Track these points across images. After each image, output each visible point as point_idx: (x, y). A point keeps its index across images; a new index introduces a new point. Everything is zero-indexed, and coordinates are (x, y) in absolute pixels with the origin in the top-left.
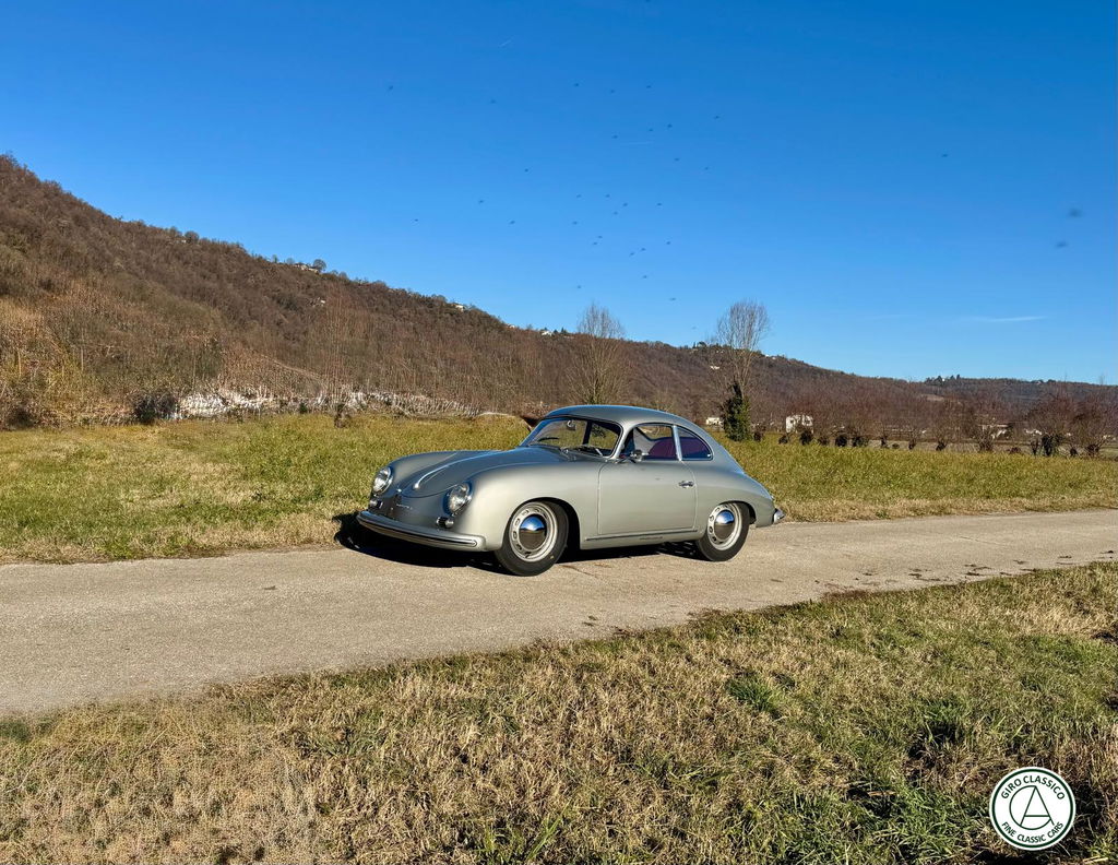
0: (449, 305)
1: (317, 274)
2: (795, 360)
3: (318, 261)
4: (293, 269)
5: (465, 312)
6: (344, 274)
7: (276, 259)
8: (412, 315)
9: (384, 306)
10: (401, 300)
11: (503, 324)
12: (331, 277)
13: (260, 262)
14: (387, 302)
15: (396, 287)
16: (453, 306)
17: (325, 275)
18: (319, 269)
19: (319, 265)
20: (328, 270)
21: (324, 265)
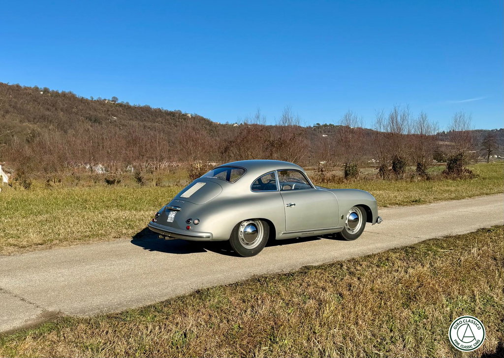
0: (183, 115)
1: (114, 104)
2: (366, 129)
3: (114, 97)
4: (101, 103)
5: (192, 117)
6: (128, 103)
7: (92, 98)
8: (163, 121)
9: (148, 118)
10: (159, 113)
11: (212, 122)
12: (121, 105)
13: (83, 101)
14: (150, 116)
15: (155, 107)
16: (185, 115)
17: (118, 104)
18: (115, 101)
19: (115, 99)
20: (119, 101)
21: (117, 99)
